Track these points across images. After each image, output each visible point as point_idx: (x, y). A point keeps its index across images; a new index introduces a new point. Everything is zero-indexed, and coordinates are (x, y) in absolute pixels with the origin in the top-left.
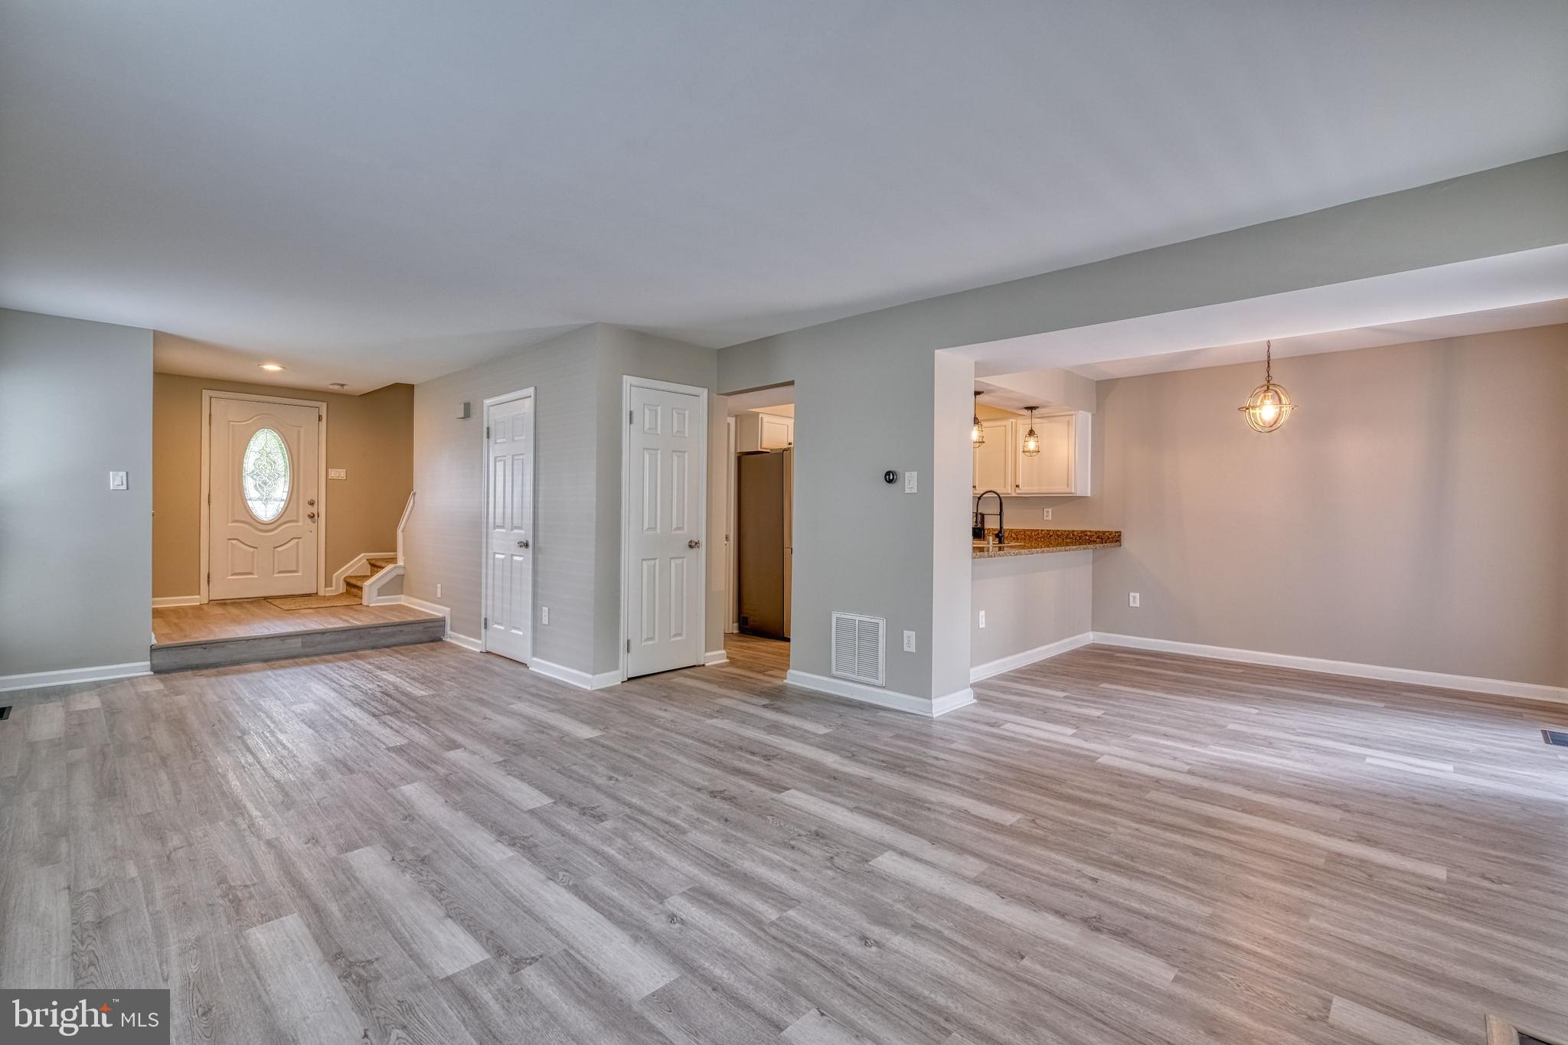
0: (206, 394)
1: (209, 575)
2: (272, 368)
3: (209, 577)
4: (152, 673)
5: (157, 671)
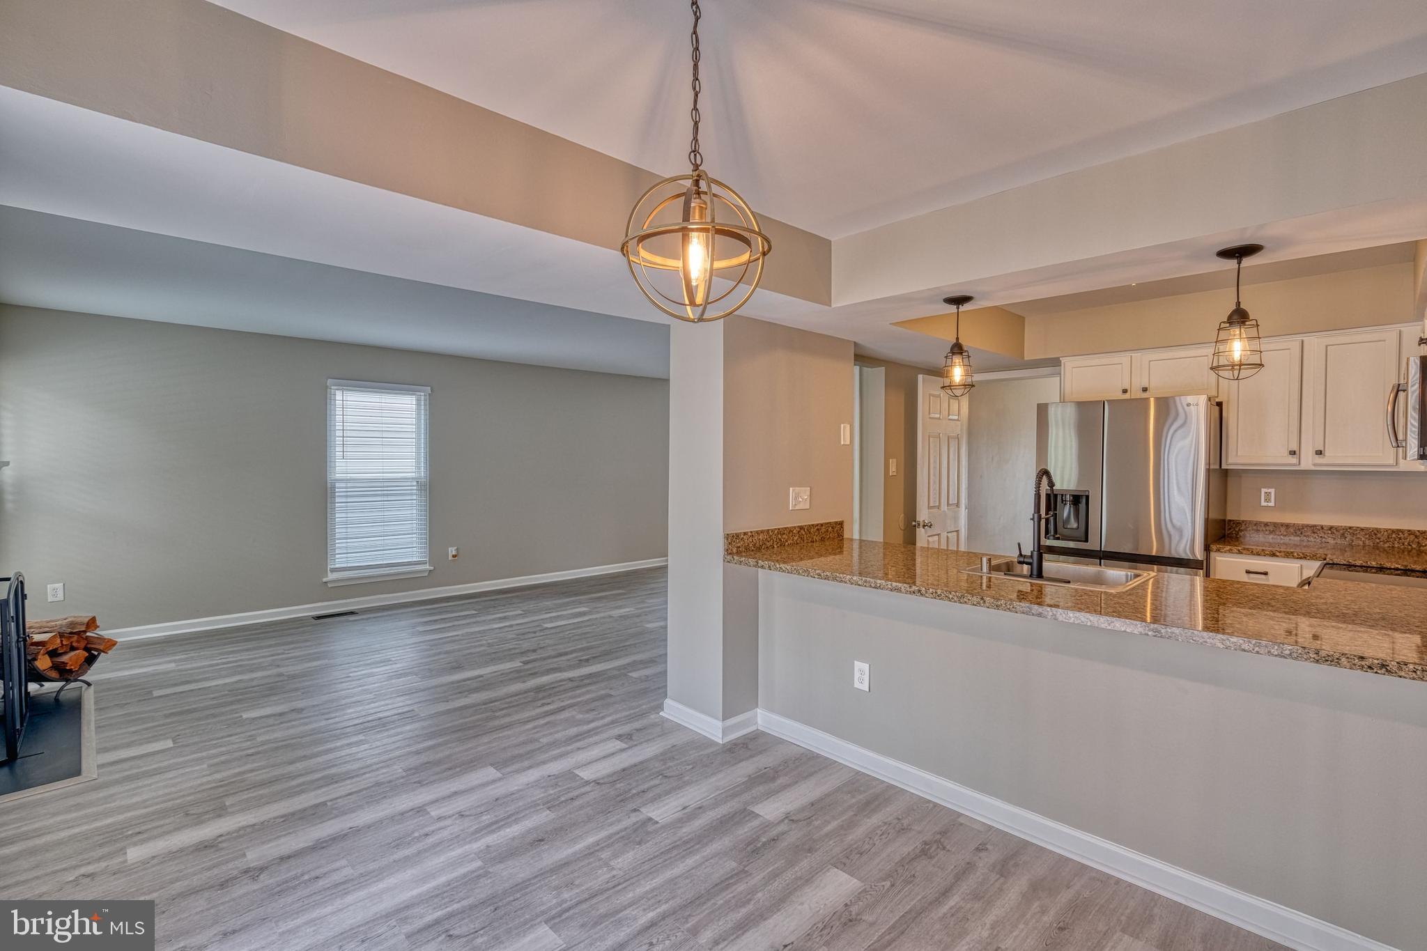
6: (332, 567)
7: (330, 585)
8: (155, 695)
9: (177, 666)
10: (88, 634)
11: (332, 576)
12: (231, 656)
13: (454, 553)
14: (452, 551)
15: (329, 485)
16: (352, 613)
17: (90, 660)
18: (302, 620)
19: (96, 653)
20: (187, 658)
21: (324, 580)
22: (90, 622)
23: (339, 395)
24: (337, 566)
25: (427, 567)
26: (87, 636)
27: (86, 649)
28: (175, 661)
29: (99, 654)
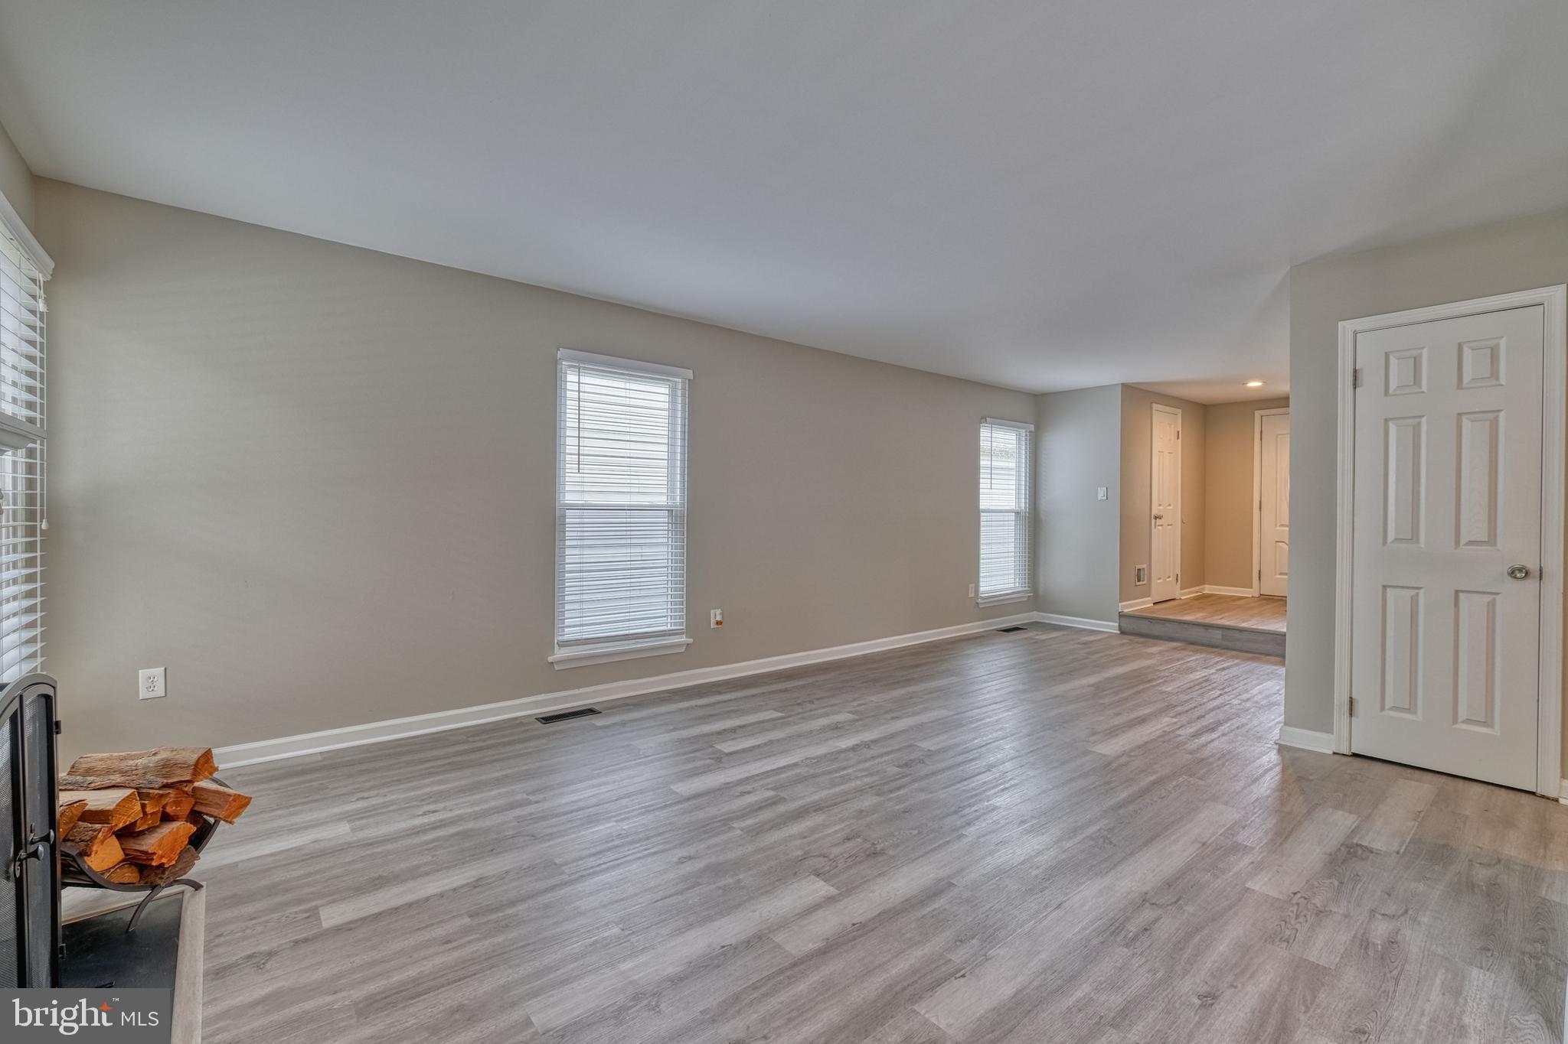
0: (1258, 414)
1: (1260, 572)
2: (1254, 384)
3: (1260, 574)
4: (1118, 632)
5: (1123, 632)
6: (560, 638)
7: (557, 668)
8: (325, 925)
9: (353, 830)
10: (196, 784)
11: (560, 654)
12: (440, 806)
13: (719, 618)
14: (716, 614)
15: (558, 514)
16: (590, 711)
17: (198, 840)
18: (521, 724)
19: (212, 820)
20: (366, 810)
21: (550, 659)
22: (201, 761)
23: (572, 377)
24: (566, 637)
25: (683, 639)
26: (194, 788)
27: (195, 816)
28: (348, 817)
29: (217, 822)
